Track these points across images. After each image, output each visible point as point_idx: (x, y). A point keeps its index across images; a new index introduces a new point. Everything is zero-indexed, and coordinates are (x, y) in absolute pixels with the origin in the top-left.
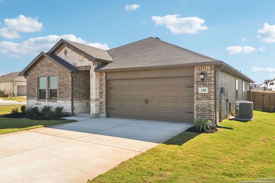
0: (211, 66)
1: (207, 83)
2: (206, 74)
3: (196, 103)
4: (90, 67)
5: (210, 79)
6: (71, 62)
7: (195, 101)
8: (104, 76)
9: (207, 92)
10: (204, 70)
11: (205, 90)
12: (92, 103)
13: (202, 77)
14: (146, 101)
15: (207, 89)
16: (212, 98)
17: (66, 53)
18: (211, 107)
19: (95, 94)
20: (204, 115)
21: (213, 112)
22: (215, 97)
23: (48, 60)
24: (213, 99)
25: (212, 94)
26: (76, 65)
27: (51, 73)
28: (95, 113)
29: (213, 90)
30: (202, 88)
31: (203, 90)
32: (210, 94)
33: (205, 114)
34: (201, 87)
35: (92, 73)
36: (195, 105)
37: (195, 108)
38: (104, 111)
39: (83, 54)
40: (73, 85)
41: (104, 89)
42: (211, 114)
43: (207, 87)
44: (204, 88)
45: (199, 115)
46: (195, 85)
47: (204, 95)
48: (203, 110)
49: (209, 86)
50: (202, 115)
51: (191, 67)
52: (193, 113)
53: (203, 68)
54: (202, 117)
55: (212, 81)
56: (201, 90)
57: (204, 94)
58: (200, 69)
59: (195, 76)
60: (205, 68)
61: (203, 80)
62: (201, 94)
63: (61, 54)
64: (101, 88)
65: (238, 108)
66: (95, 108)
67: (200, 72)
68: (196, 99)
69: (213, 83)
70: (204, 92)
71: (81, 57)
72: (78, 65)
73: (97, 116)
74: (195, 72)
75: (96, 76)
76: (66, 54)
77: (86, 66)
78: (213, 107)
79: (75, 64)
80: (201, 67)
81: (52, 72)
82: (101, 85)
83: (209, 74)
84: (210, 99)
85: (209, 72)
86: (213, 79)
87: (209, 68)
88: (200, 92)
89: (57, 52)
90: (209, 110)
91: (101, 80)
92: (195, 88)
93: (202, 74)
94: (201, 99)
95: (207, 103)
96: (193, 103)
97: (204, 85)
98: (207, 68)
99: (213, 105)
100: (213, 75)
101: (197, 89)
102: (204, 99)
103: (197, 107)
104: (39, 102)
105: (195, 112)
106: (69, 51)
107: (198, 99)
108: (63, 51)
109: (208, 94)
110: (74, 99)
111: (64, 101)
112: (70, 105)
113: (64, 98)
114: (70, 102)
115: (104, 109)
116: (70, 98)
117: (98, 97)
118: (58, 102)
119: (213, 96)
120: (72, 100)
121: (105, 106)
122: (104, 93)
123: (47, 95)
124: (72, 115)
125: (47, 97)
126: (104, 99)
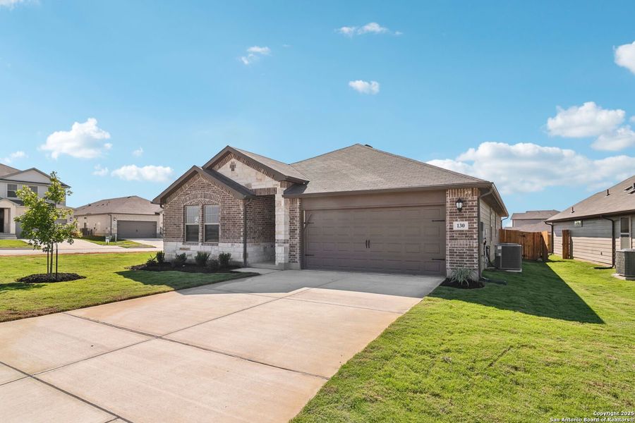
0: (472, 189)
1: (467, 215)
2: (465, 201)
3: (449, 245)
4: (275, 190)
5: (471, 209)
6: (242, 182)
7: (448, 242)
8: (298, 204)
9: (466, 228)
10: (462, 196)
11: (463, 226)
12: (279, 246)
13: (460, 205)
14: (368, 243)
15: (466, 223)
16: (475, 237)
17: (233, 167)
18: (473, 250)
19: (283, 233)
20: (462, 264)
21: (476, 258)
22: (478, 236)
23: (203, 179)
24: (475, 239)
25: (475, 231)
26: (251, 187)
27: (207, 200)
28: (283, 262)
29: (475, 226)
30: (459, 223)
31: (460, 226)
32: (472, 231)
33: (463, 261)
34: (456, 221)
35: (280, 200)
36: (448, 248)
37: (448, 253)
38: (298, 260)
39: (262, 170)
40: (245, 219)
41: (298, 224)
42: (473, 261)
43: (466, 221)
44: (462, 223)
45: (454, 263)
46: (448, 218)
47: (461, 233)
48: (461, 256)
49: (470, 219)
51: (441, 191)
52: (444, 260)
53: (461, 192)
54: (459, 266)
55: (475, 212)
56: (456, 225)
57: (463, 231)
58: (455, 193)
59: (448, 205)
60: (464, 192)
61: (460, 210)
62: (458, 231)
63: (224, 170)
64: (291, 223)
65: (500, 254)
66: (283, 255)
67: (455, 198)
68: (450, 239)
69: (475, 214)
70: (462, 229)
71: (260, 175)
72: (253, 188)
73: (286, 267)
74: (448, 199)
75: (285, 204)
76: (233, 170)
77: (269, 189)
78: (476, 250)
79: (249, 185)
80: (458, 190)
81: (211, 198)
82: (292, 219)
83: (470, 201)
84: (471, 239)
85: (470, 199)
86: (475, 209)
87: (470, 192)
88: (455, 228)
89: (217, 166)
90: (471, 255)
91: (292, 211)
92: (448, 222)
93: (459, 201)
94: (456, 239)
95: (466, 245)
96: (445, 244)
97: (462, 218)
98: (466, 193)
99: (475, 248)
100: (475, 203)
101: (450, 223)
102: (462, 239)
103: (452, 252)
104: (187, 246)
105: (448, 258)
106: (239, 164)
107: (453, 239)
108: (228, 164)
109: (468, 231)
110: (248, 240)
111: (230, 244)
112: (242, 250)
113: (231, 238)
114: (242, 245)
115: (298, 256)
116: (242, 239)
117: (288, 237)
118: (220, 244)
119: (476, 234)
120: (245, 243)
121: (298, 251)
122: (298, 232)
123: (200, 234)
124: (245, 265)
125: (200, 238)
126: (297, 241)
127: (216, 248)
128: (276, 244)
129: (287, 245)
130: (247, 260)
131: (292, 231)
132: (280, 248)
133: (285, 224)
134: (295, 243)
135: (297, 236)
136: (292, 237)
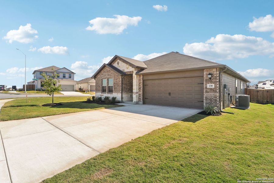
0: (216, 69)
1: (214, 80)
2: (213, 74)
3: (205, 95)
4: (133, 72)
5: (216, 78)
7: (205, 93)
9: (213, 87)
10: (211, 72)
11: (212, 86)
13: (210, 76)
15: (213, 85)
16: (217, 91)
18: (217, 97)
19: (136, 89)
20: (211, 104)
21: (218, 101)
22: (219, 91)
24: (218, 92)
25: (217, 88)
28: (136, 101)
29: (218, 86)
30: (210, 84)
31: (210, 86)
32: (216, 88)
33: (212, 102)
34: (208, 83)
35: (134, 76)
36: (205, 96)
37: (204, 98)
38: (141, 100)
41: (142, 86)
42: (217, 103)
43: (213, 83)
44: (211, 84)
45: (207, 103)
46: (205, 82)
47: (211, 89)
48: (211, 100)
49: (215, 83)
50: (210, 104)
51: (202, 70)
52: (203, 102)
53: (211, 70)
54: (210, 105)
55: (217, 79)
56: (209, 86)
58: (208, 71)
59: (205, 76)
60: (212, 70)
61: (210, 78)
62: (209, 88)
64: (139, 85)
65: (237, 100)
67: (208, 73)
68: (205, 92)
69: (218, 80)
70: (211, 87)
73: (137, 103)
74: (205, 73)
75: (137, 77)
77: (130, 72)
78: (218, 97)
79: (124, 70)
80: (209, 69)
81: (110, 76)
82: (140, 83)
84: (216, 92)
85: (215, 73)
86: (218, 78)
87: (215, 70)
88: (208, 87)
89: (113, 63)
90: (215, 100)
91: (140, 80)
92: (204, 84)
93: (210, 74)
94: (209, 92)
95: (213, 95)
96: (203, 95)
97: (211, 82)
98: (213, 70)
99: (218, 96)
100: (218, 75)
101: (206, 85)
102: (211, 92)
103: (206, 98)
105: (205, 101)
107: (207, 92)
108: (117, 62)
109: (214, 88)
110: (123, 92)
111: (117, 94)
112: (120, 96)
113: (117, 92)
114: (121, 94)
115: (142, 99)
116: (121, 91)
117: (138, 91)
118: (113, 94)
119: (218, 90)
120: (122, 93)
121: (142, 96)
122: (142, 89)
123: (107, 90)
124: (122, 102)
125: (107, 91)
126: (141, 93)
127: (112, 95)
128: (133, 94)
129: (138, 94)
130: (123, 100)
131: (140, 88)
132: (135, 95)
133: (137, 85)
134: (140, 93)
135: (141, 91)
136: (140, 91)
